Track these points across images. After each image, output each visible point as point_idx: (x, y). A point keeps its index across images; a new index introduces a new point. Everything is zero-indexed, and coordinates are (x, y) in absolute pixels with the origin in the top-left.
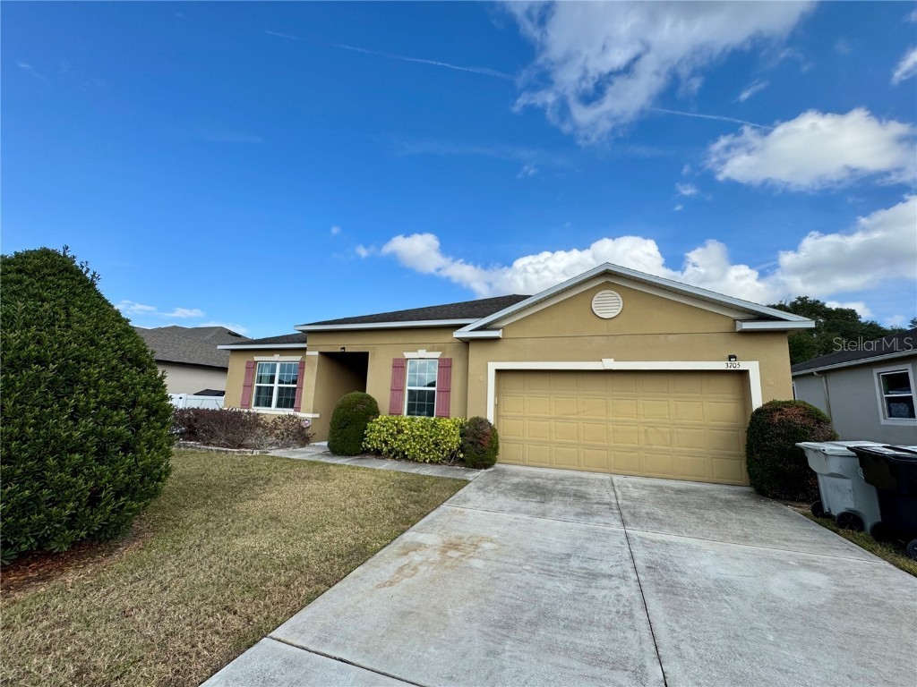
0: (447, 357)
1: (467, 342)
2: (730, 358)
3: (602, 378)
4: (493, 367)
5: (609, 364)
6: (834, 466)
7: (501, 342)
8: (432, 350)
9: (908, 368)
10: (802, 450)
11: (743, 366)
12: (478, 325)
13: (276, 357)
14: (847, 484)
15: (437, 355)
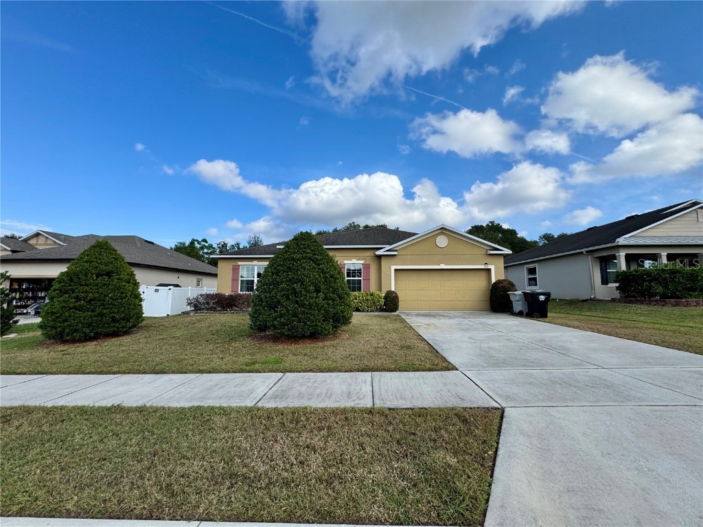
0: (367, 263)
1: (379, 257)
2: (486, 264)
3: (439, 272)
4: (393, 268)
5: (443, 266)
6: (517, 298)
7: (397, 257)
8: (360, 260)
9: (536, 265)
10: (509, 294)
11: (489, 267)
12: (388, 248)
13: (255, 262)
14: (520, 303)
15: (362, 262)
